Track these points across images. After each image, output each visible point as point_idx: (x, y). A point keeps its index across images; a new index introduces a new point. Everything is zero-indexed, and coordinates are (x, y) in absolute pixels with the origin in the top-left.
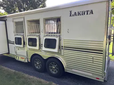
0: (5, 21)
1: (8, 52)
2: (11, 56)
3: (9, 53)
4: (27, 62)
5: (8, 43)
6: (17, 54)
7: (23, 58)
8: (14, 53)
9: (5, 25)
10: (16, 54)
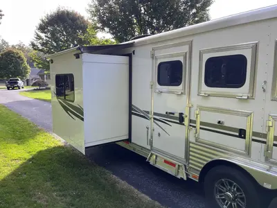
0: (130, 56)
1: (127, 137)
2: (134, 149)
3: (129, 140)
4: (185, 179)
5: (130, 114)
6: (152, 146)
7: (173, 165)
8: (144, 144)
9: (127, 67)
10: (149, 147)
